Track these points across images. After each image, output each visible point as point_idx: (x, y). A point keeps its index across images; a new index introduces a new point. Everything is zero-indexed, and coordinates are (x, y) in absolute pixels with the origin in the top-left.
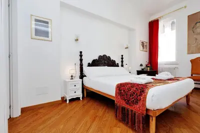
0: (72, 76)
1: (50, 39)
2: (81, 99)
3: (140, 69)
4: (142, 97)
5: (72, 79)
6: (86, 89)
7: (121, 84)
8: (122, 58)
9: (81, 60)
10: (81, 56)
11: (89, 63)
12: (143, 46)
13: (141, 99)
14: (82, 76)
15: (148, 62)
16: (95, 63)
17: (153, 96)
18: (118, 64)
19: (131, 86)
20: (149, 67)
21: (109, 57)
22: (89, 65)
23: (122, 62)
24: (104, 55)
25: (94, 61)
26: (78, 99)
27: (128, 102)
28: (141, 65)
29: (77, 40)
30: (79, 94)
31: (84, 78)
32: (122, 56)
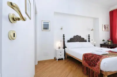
0: (59, 47)
1: (49, 30)
2: (64, 59)
3: (102, 43)
4: (98, 63)
5: (59, 49)
6: (67, 55)
7: (86, 54)
8: (89, 37)
9: (64, 39)
10: (64, 37)
11: (68, 40)
12: (105, 28)
13: (97, 64)
14: (64, 47)
15: (109, 38)
16: (71, 40)
17: (104, 63)
18: (86, 40)
19: (92, 56)
20: (110, 41)
21: (80, 36)
22: (68, 41)
23: (89, 39)
24: (77, 35)
25: (71, 39)
26: (62, 59)
27: (90, 65)
28: (103, 40)
29: (62, 29)
30: (63, 57)
31: (66, 48)
32: (89, 35)
